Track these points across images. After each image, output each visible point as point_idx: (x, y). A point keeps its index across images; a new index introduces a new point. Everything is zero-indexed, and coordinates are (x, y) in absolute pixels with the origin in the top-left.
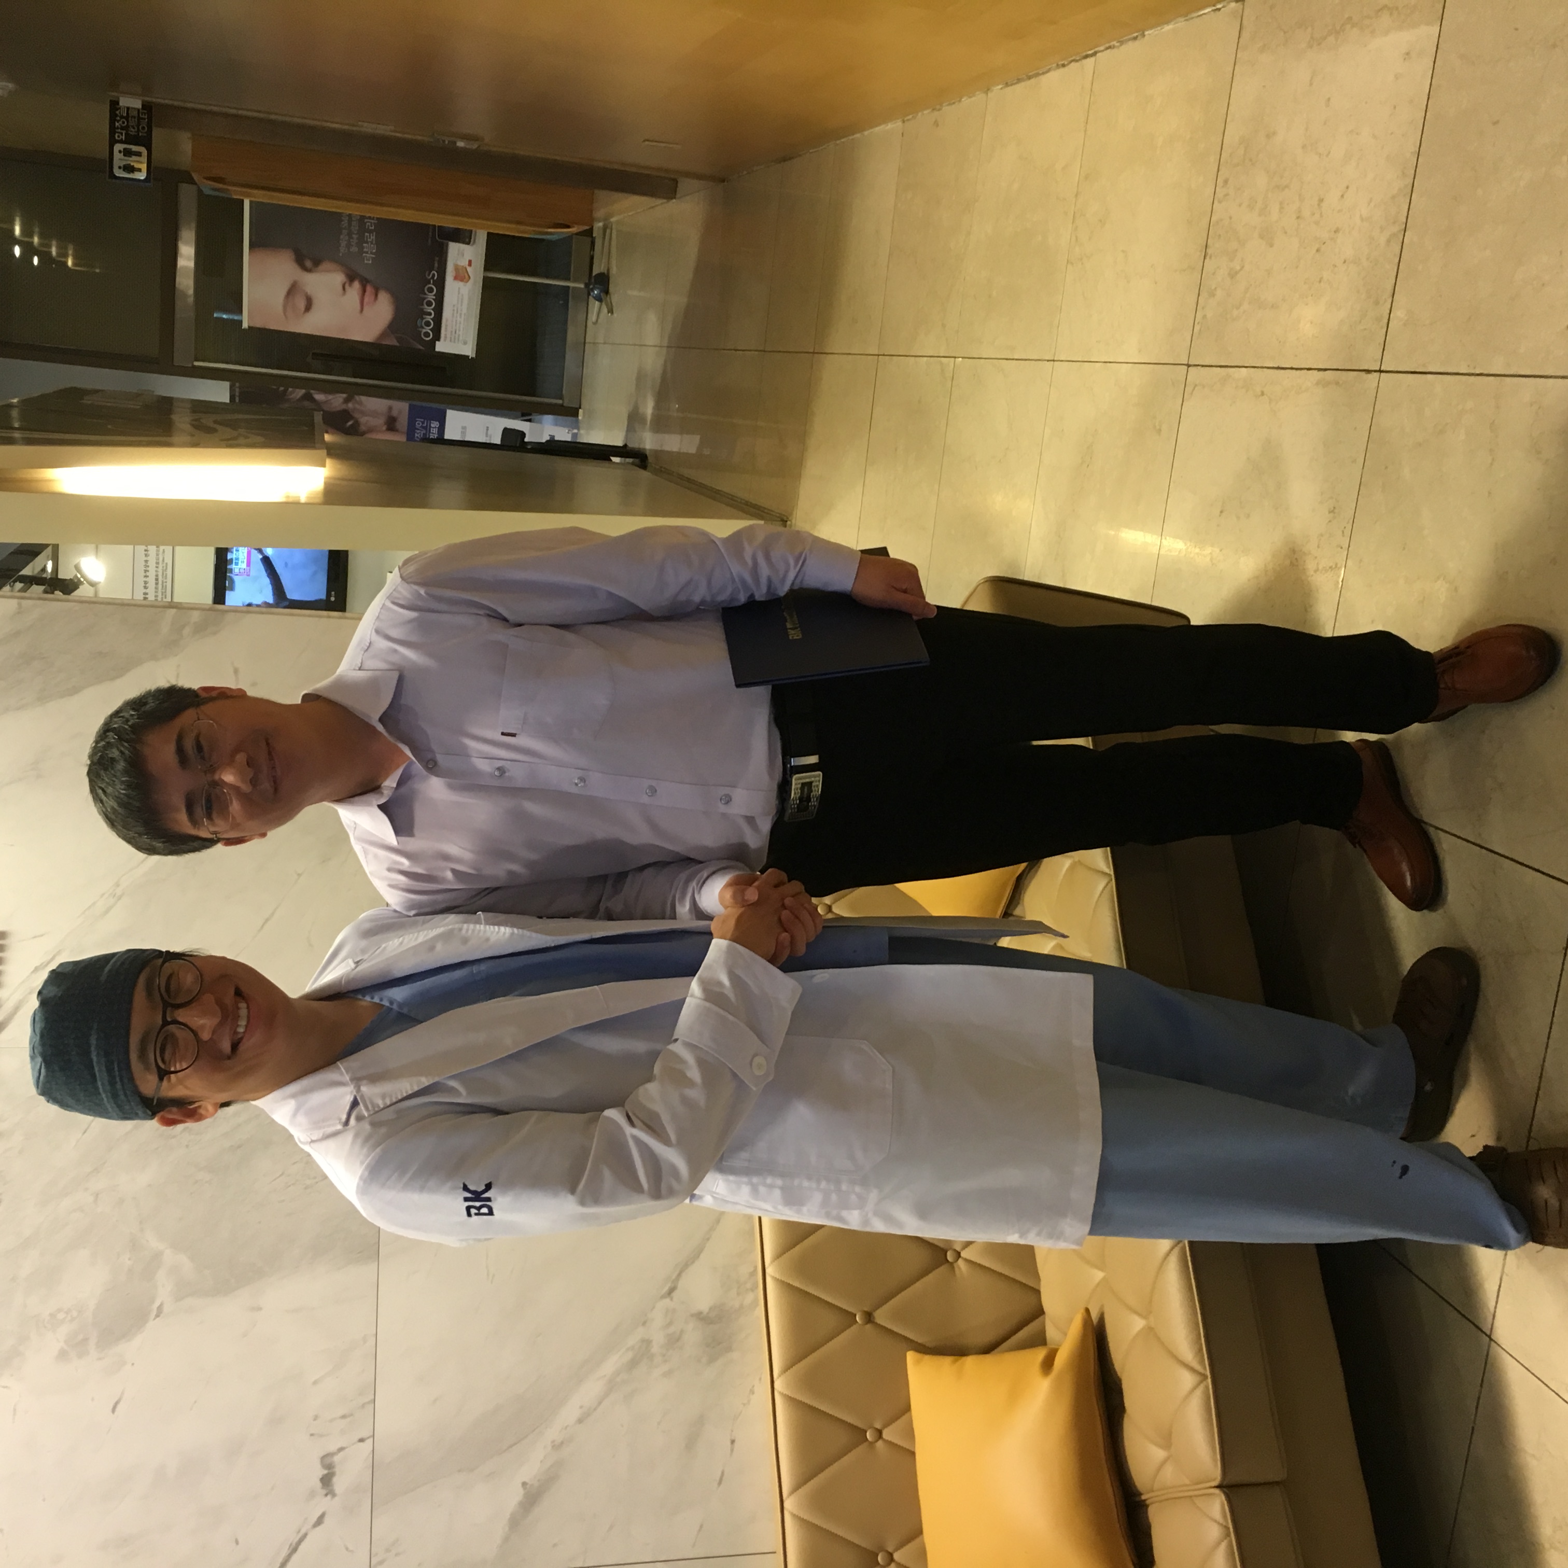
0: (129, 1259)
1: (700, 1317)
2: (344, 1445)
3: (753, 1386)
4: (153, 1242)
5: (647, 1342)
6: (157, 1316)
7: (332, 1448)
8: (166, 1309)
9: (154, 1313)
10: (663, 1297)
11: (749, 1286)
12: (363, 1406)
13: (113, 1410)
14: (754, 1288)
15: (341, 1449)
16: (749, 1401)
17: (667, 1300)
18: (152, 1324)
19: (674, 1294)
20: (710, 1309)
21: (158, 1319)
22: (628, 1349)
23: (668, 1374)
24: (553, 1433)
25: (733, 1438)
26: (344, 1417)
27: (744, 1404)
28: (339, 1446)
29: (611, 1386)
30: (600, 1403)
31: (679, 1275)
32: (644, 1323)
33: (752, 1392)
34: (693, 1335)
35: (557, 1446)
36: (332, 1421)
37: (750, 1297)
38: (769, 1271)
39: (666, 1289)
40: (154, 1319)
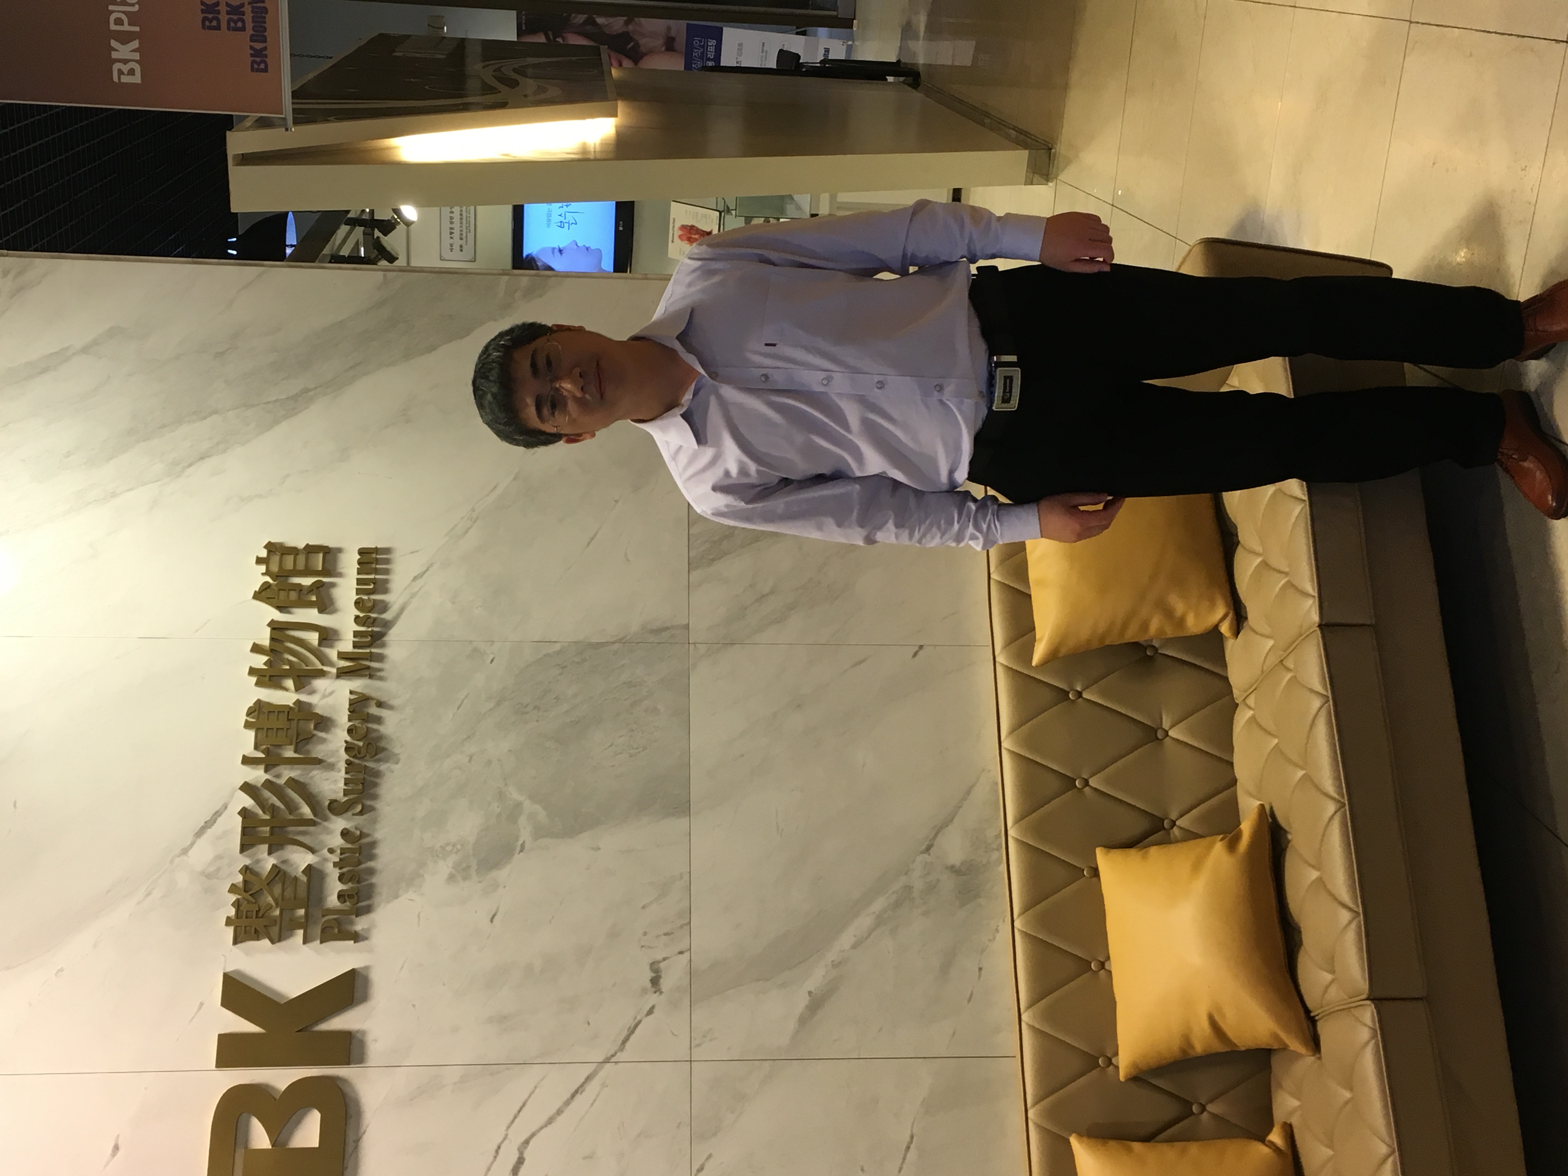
0: (498, 807)
1: (953, 869)
2: (668, 956)
3: (998, 926)
4: (515, 795)
5: (909, 888)
6: (521, 851)
7: (659, 957)
8: (527, 847)
9: (518, 848)
10: (922, 852)
11: (994, 846)
12: (682, 926)
13: (492, 921)
14: (998, 849)
15: (664, 959)
16: (994, 938)
17: (926, 855)
18: (517, 857)
19: (932, 851)
20: (962, 863)
21: (521, 853)
22: (894, 892)
23: (926, 913)
24: (832, 955)
25: (981, 966)
26: (666, 934)
27: (990, 940)
28: (664, 955)
29: (880, 921)
30: (870, 934)
31: (936, 835)
32: (906, 874)
33: (997, 930)
34: (948, 883)
35: (836, 965)
36: (658, 936)
37: (995, 855)
38: (1011, 832)
39: (924, 847)
40: (519, 853)
